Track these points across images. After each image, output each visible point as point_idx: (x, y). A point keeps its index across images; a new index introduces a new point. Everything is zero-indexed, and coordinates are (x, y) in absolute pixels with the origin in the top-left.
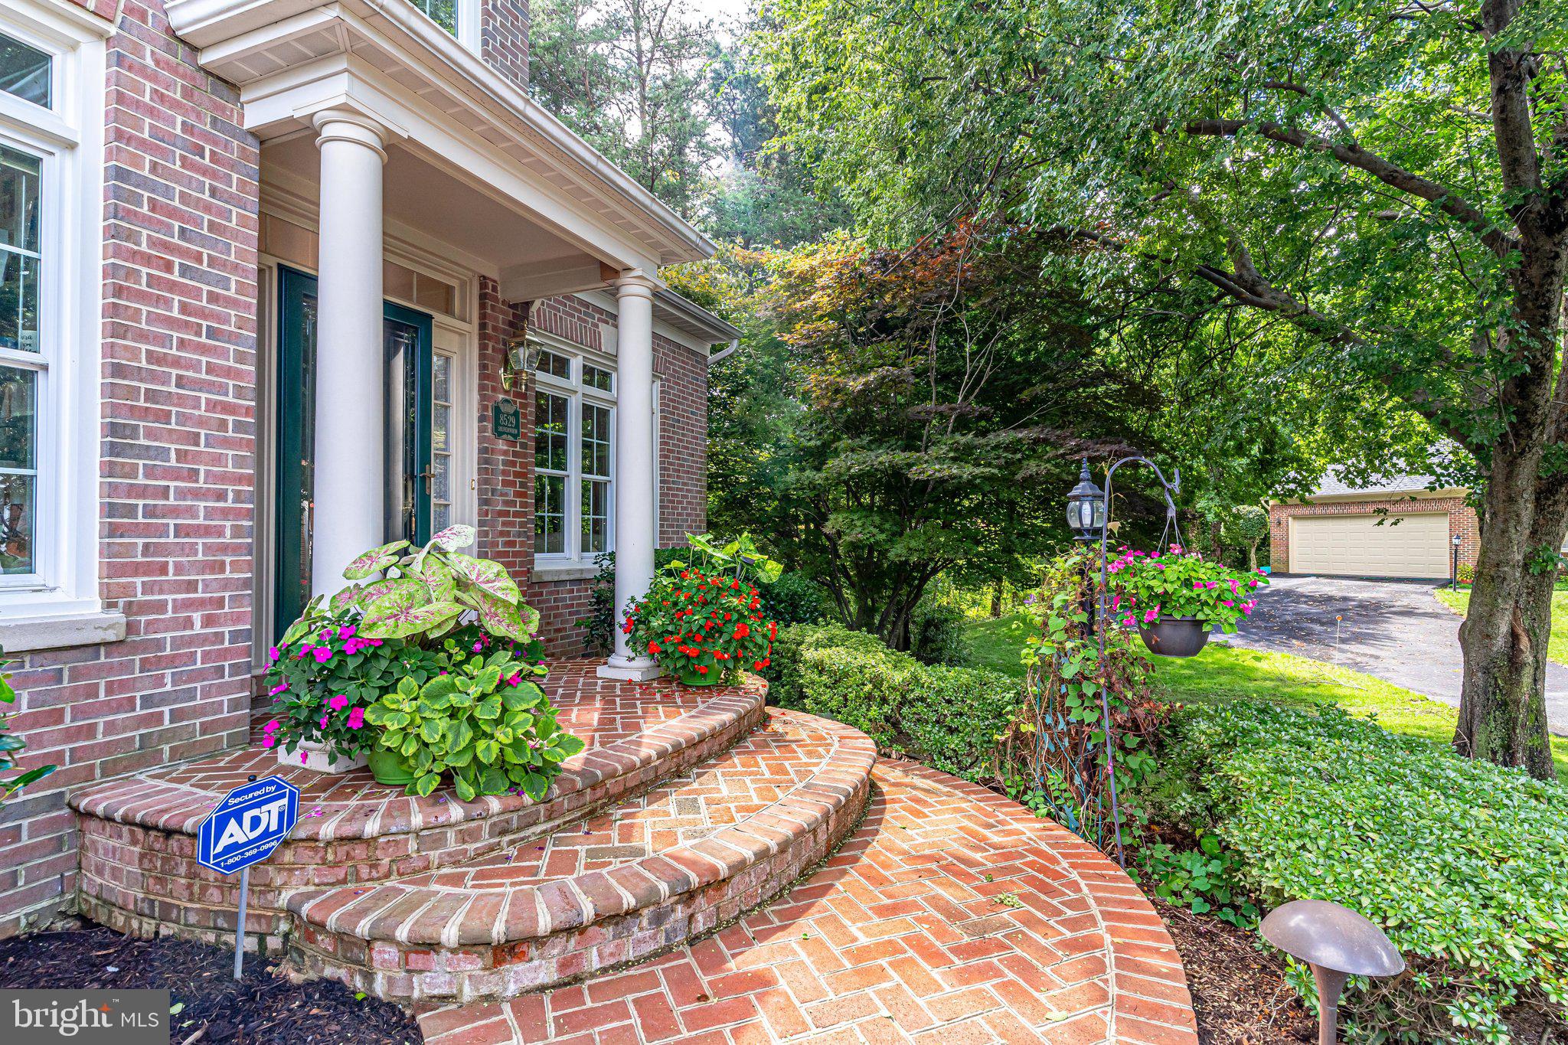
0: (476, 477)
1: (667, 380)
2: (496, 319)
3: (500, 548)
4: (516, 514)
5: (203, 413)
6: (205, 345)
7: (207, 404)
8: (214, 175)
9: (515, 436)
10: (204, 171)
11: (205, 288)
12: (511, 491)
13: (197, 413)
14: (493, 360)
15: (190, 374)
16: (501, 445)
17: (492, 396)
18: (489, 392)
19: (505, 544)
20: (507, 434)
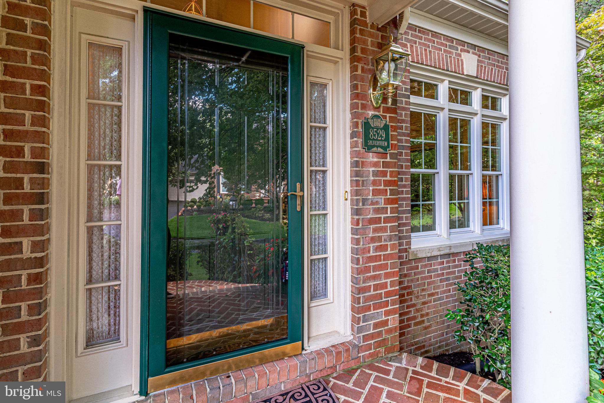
0: (348, 189)
2: (365, 42)
3: (372, 254)
4: (387, 220)
9: (385, 148)
12: (381, 199)
14: (362, 80)
16: (372, 158)
17: (362, 114)
18: (360, 110)
19: (377, 249)
20: (377, 147)
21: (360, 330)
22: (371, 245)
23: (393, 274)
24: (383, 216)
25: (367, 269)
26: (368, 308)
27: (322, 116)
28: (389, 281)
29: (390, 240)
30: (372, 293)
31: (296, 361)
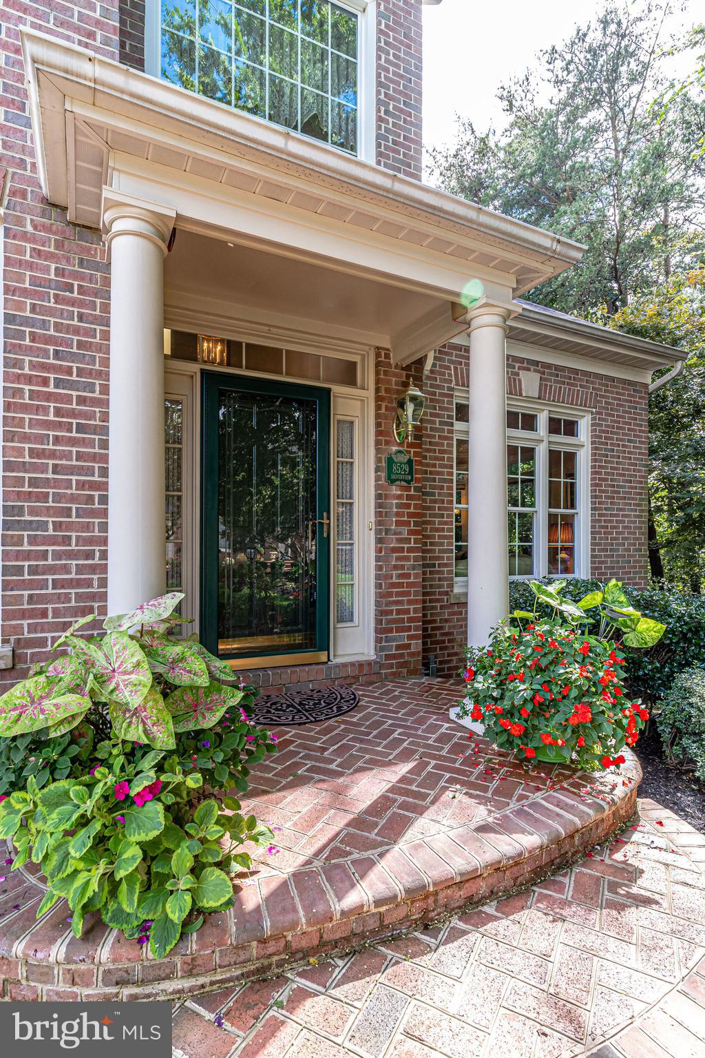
0: (373, 519)
1: (597, 413)
2: (389, 382)
3: (394, 580)
4: (410, 550)
5: (74, 491)
6: (75, 438)
7: (77, 484)
8: (81, 304)
9: (409, 482)
10: (73, 303)
11: (74, 393)
12: (405, 530)
13: (69, 492)
14: (386, 418)
15: (64, 462)
16: (395, 490)
17: (386, 450)
18: (383, 447)
19: (400, 576)
20: (401, 480)
21: (382, 649)
22: (394, 572)
23: (416, 602)
24: (406, 546)
25: (390, 594)
26: (391, 631)
27: (349, 451)
28: (412, 607)
29: (414, 569)
30: (394, 616)
31: (324, 667)
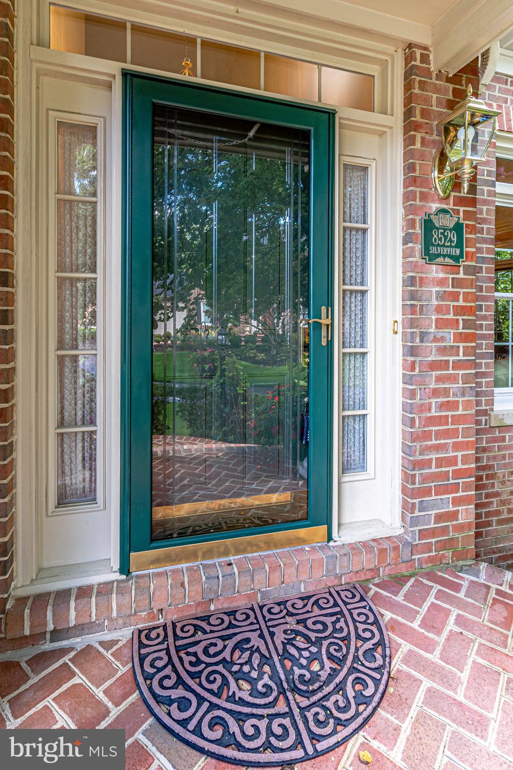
0: (399, 317)
2: (427, 100)
3: (433, 413)
4: (457, 365)
9: (456, 258)
12: (449, 335)
14: (422, 157)
16: (435, 272)
17: (422, 207)
18: (418, 203)
19: (441, 406)
20: (444, 256)
21: (415, 521)
22: (433, 401)
23: (467, 445)
24: (451, 359)
25: (427, 436)
26: (428, 492)
27: (361, 213)
28: (459, 454)
29: (463, 395)
30: (434, 470)
31: (321, 555)
